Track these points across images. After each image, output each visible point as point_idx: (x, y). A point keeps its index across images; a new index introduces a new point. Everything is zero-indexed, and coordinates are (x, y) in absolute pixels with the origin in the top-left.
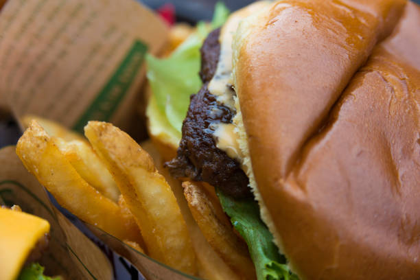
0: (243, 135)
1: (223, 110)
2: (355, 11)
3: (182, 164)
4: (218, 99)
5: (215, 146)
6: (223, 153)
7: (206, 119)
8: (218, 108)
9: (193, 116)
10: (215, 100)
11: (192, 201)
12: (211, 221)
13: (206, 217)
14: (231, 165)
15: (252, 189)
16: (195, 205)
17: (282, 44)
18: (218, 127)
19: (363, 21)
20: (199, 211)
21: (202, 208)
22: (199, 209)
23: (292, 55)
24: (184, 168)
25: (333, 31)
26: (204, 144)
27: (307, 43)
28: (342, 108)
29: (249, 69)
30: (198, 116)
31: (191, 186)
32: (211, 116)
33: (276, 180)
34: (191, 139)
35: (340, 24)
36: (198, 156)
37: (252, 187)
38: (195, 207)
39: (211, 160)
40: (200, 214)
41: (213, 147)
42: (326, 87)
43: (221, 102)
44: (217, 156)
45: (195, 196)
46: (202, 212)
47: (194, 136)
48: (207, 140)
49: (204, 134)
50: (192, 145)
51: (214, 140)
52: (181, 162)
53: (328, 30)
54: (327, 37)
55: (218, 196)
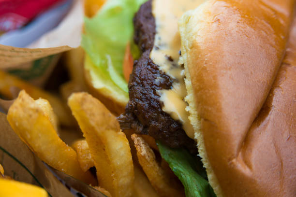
0: (194, 114)
1: (165, 78)
2: (276, 12)
3: (130, 120)
4: (160, 68)
5: (161, 109)
6: (168, 115)
7: (152, 85)
8: (161, 76)
9: (139, 81)
10: (158, 69)
11: (141, 152)
12: (154, 165)
13: (151, 163)
14: (174, 126)
15: (201, 158)
16: (144, 155)
17: (231, 43)
18: (162, 93)
19: (282, 22)
20: (146, 160)
21: (149, 157)
22: (147, 158)
23: (238, 53)
24: (131, 122)
25: (266, 32)
26: (152, 107)
27: (249, 44)
28: (274, 99)
29: (204, 62)
30: (145, 82)
31: (139, 138)
32: (156, 84)
33: (230, 159)
34: (141, 102)
35: (269, 26)
36: (147, 116)
37: (201, 157)
38: (144, 157)
39: (157, 120)
40: (147, 161)
41: (159, 110)
42: (265, 82)
43: (163, 72)
44: (162, 118)
45: (143, 146)
46: (149, 160)
47: (144, 100)
48: (155, 104)
49: (152, 98)
50: (142, 107)
51: (161, 105)
52: (128, 118)
53: (262, 31)
54: (262, 37)
55: (157, 146)
